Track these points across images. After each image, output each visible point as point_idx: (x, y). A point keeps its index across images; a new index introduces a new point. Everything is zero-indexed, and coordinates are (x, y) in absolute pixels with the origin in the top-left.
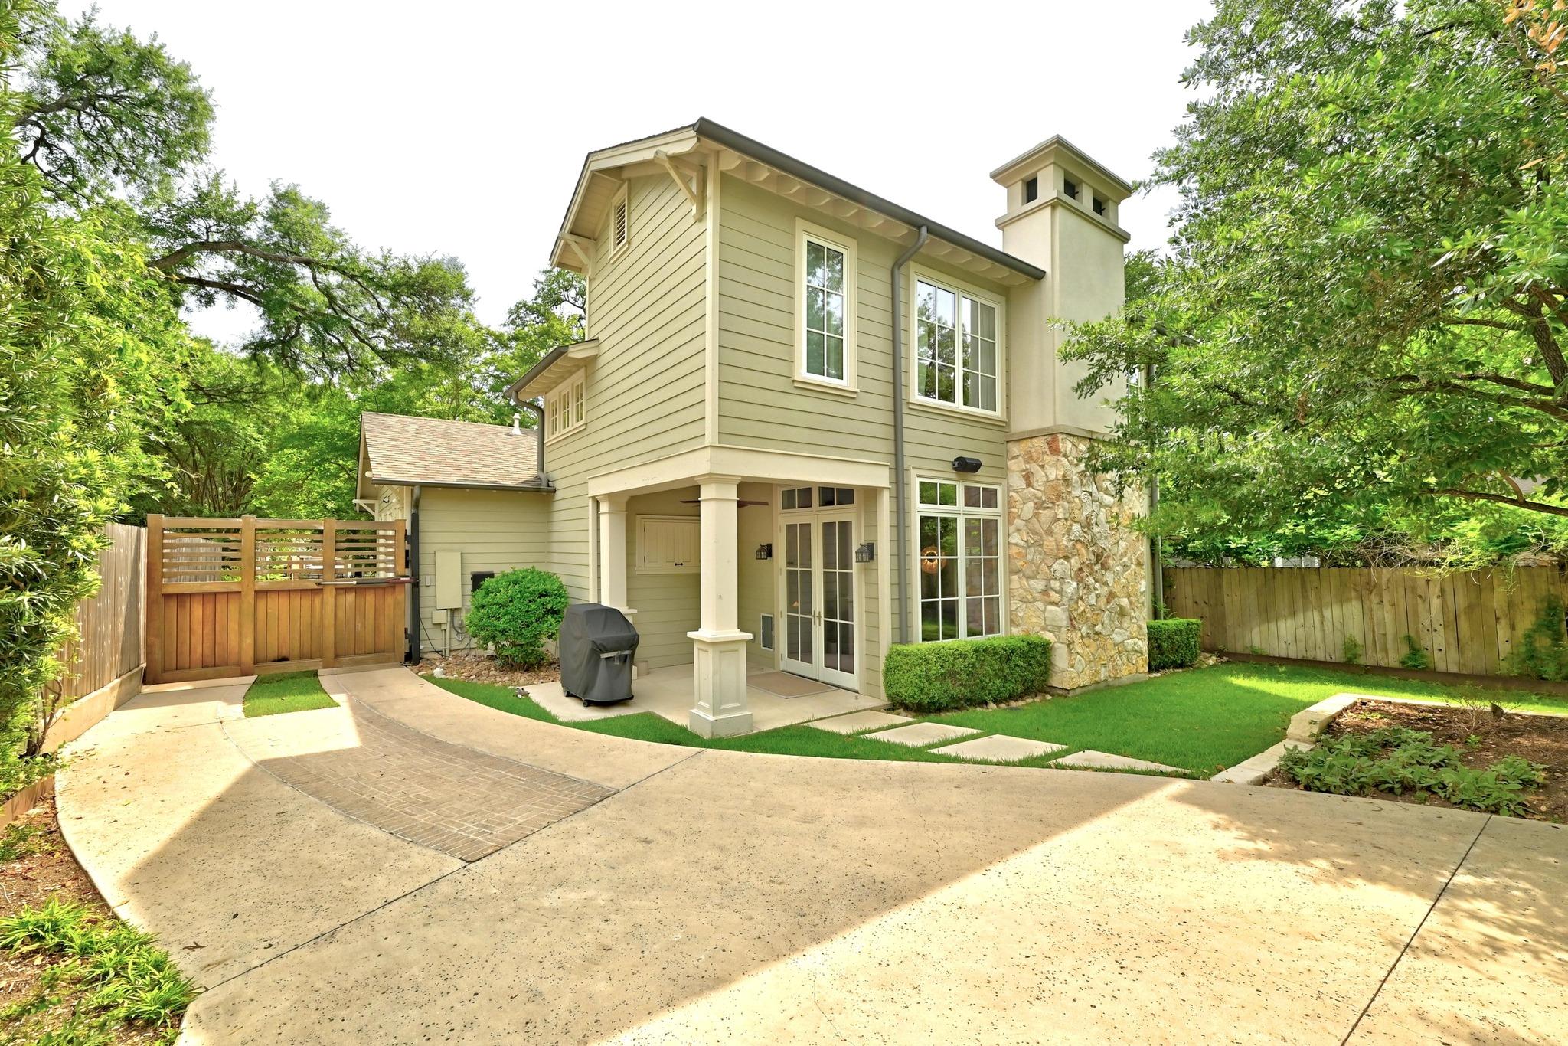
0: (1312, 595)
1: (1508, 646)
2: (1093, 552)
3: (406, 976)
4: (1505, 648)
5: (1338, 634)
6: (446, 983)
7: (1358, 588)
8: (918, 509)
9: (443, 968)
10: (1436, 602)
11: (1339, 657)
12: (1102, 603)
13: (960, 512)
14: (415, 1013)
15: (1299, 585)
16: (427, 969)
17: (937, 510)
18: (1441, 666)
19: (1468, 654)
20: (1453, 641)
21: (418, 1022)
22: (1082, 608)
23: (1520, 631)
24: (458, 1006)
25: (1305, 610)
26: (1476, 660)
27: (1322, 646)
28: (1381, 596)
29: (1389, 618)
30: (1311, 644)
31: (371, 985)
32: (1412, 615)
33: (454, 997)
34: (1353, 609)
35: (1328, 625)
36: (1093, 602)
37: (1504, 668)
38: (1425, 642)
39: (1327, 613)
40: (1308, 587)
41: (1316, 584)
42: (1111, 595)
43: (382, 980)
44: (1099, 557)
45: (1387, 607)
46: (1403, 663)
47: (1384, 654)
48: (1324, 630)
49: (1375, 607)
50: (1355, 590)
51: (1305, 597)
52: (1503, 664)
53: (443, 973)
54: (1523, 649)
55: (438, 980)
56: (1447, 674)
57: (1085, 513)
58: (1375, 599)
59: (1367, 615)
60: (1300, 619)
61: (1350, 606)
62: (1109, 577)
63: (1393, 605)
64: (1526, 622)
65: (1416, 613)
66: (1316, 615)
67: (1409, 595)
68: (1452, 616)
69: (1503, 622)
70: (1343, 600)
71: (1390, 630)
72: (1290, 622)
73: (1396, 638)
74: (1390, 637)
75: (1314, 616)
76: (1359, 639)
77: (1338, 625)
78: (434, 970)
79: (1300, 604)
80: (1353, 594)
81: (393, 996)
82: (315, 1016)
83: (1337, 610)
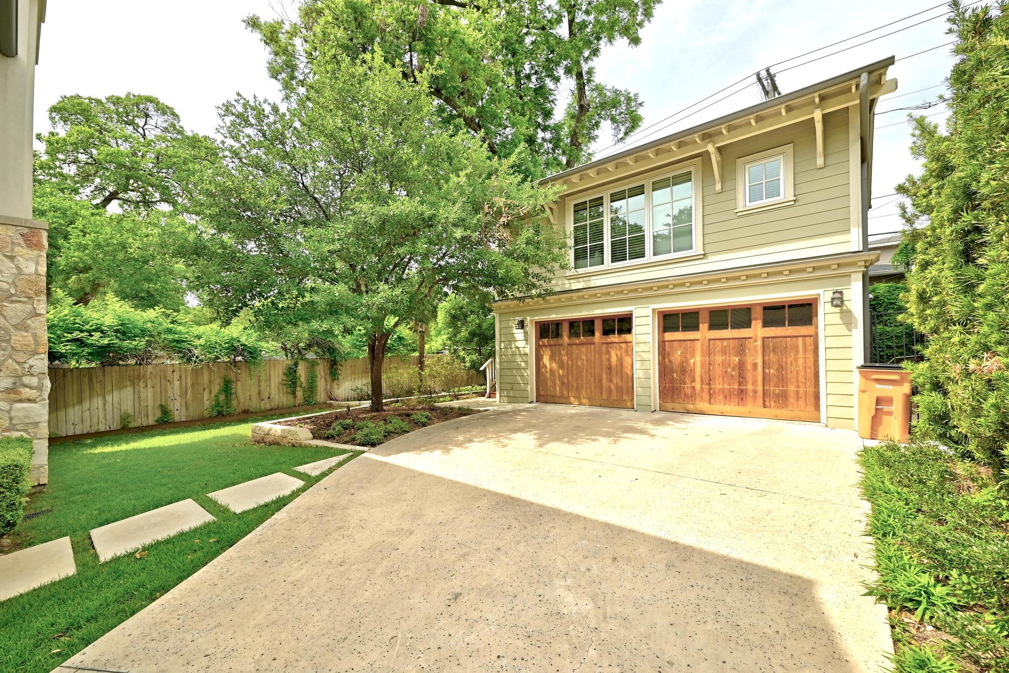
0: (97, 386)
1: (208, 402)
3: (718, 626)
4: (207, 404)
5: (116, 410)
6: (700, 603)
7: (132, 379)
9: (693, 614)
10: (177, 383)
11: (116, 426)
14: (729, 600)
15: (86, 380)
16: (702, 621)
18: (177, 419)
19: (191, 409)
20: (184, 404)
21: (730, 594)
23: (213, 395)
24: (705, 588)
25: (91, 397)
26: (194, 412)
27: (103, 421)
28: (146, 383)
29: (150, 395)
30: (95, 421)
31: (743, 637)
32: (163, 391)
33: (703, 593)
34: (128, 392)
35: (109, 407)
37: (206, 414)
38: (171, 407)
39: (109, 398)
40: (95, 381)
41: (101, 378)
43: (735, 635)
45: (150, 389)
46: (157, 421)
47: (146, 418)
48: (106, 410)
49: (142, 390)
50: (130, 380)
51: (91, 388)
52: (206, 412)
53: (696, 610)
54: (214, 403)
55: (702, 609)
56: (181, 422)
58: (142, 384)
59: (137, 396)
60: (86, 405)
61: (125, 391)
63: (153, 387)
64: (216, 389)
65: (166, 390)
66: (100, 401)
67: (163, 381)
68: (184, 391)
69: (207, 391)
70: (121, 388)
71: (150, 403)
72: (77, 408)
73: (153, 407)
74: (150, 408)
75: (98, 401)
76: (131, 412)
77: (116, 404)
78: (699, 617)
79: (86, 394)
80: (128, 383)
81: (734, 619)
82: (788, 643)
83: (116, 394)
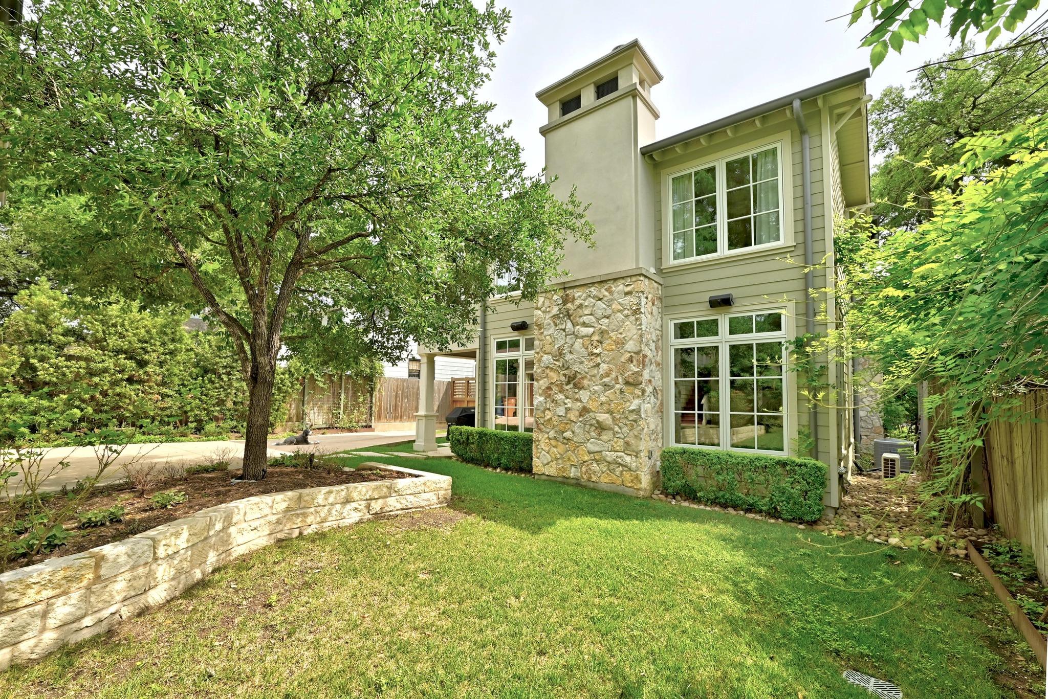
2: (565, 375)
8: (495, 356)
12: (572, 416)
13: (521, 355)
17: (507, 355)
22: (548, 417)
36: (562, 413)
42: (585, 410)
44: (570, 379)
57: (557, 346)
62: (584, 395)
